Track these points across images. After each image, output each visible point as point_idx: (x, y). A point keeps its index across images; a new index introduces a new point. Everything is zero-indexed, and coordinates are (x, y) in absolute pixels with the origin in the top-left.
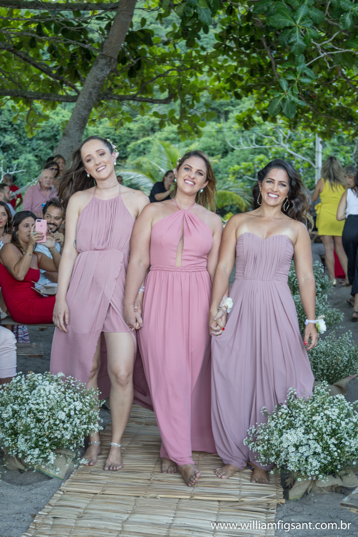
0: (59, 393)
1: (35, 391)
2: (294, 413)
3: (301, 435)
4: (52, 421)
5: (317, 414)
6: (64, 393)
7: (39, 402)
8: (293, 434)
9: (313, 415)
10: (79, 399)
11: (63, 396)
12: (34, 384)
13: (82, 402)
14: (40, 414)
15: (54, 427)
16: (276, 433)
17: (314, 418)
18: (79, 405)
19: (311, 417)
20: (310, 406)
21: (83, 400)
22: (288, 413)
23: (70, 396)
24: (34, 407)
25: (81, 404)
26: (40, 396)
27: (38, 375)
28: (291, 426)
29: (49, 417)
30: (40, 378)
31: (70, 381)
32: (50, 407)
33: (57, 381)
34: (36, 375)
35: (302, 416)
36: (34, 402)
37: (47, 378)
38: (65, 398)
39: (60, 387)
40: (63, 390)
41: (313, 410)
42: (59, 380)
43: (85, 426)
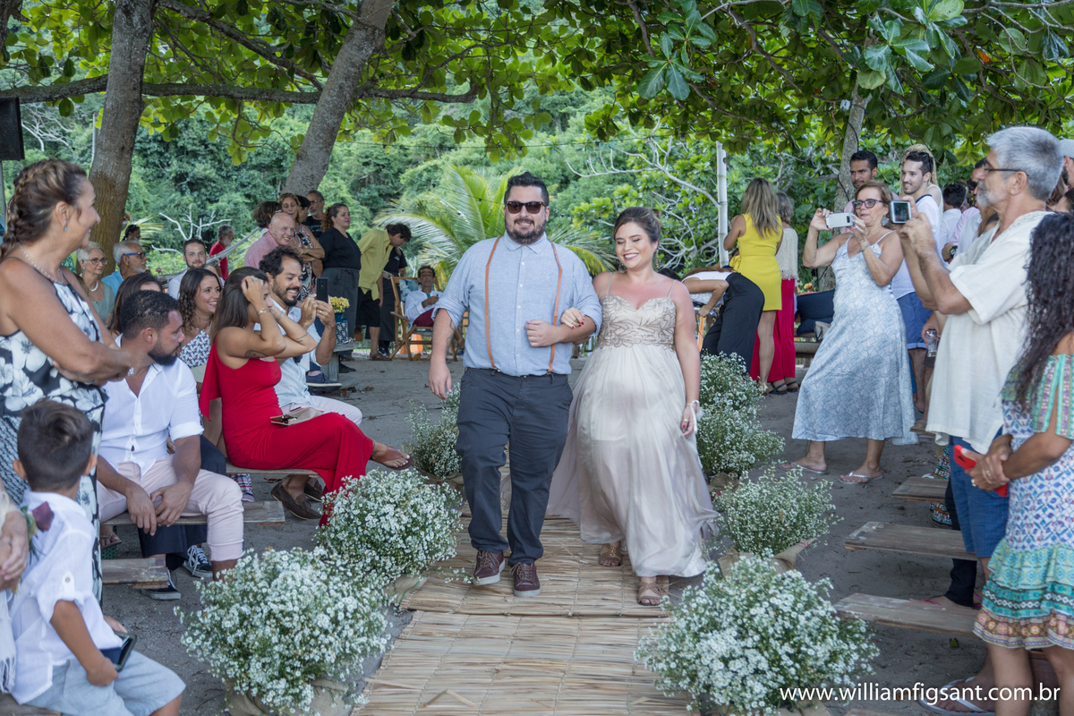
0: (319, 583)
1: (278, 581)
2: (718, 604)
3: (733, 641)
4: (307, 631)
5: (758, 604)
6: (326, 583)
7: (286, 599)
8: (719, 640)
9: (750, 605)
10: (351, 593)
11: (324, 588)
12: (274, 569)
13: (356, 598)
14: (287, 619)
15: (311, 642)
16: (688, 637)
17: (753, 611)
18: (351, 603)
19: (748, 611)
20: (744, 591)
21: (358, 595)
22: (708, 604)
23: (336, 588)
24: (276, 608)
25: (356, 601)
26: (286, 589)
27: (282, 552)
28: (714, 626)
29: (302, 624)
30: (285, 558)
31: (335, 562)
32: (304, 607)
33: (313, 562)
34: (278, 554)
35: (732, 608)
36: (277, 600)
37: (297, 559)
38: (328, 590)
39: (319, 573)
40: (324, 577)
41: (751, 599)
42: (317, 560)
43: (364, 639)
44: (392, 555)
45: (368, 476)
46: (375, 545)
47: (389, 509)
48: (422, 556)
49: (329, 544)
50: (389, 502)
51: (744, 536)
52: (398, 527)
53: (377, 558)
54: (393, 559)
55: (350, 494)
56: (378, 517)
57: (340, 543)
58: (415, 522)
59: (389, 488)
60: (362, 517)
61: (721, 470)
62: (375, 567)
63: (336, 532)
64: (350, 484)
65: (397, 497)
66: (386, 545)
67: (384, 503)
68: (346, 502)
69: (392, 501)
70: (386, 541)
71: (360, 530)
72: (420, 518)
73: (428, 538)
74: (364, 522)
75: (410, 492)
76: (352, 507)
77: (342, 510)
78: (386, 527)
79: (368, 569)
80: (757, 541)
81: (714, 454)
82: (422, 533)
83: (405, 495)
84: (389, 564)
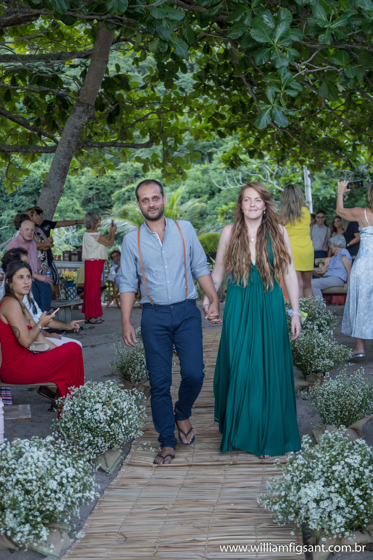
0: (49, 460)
1: (22, 460)
2: (311, 464)
3: (321, 489)
4: (42, 492)
5: (337, 463)
6: (54, 459)
7: (27, 471)
8: (313, 488)
9: (332, 464)
10: (71, 465)
11: (53, 462)
12: (20, 452)
13: (74, 467)
14: (29, 484)
15: (45, 499)
16: (293, 487)
17: (334, 468)
18: (71, 471)
19: (331, 467)
20: (328, 454)
21: (76, 466)
22: (305, 464)
23: (61, 462)
24: (21, 477)
25: (74, 470)
26: (27, 465)
27: (25, 440)
28: (309, 478)
29: (39, 487)
30: (27, 444)
31: (60, 445)
32: (39, 476)
33: (46, 445)
34: (23, 441)
35: (321, 466)
36: (21, 472)
37: (35, 444)
38: (56, 464)
39: (49, 453)
40: (53, 455)
41: (333, 459)
42: (48, 444)
43: (80, 495)
44: (102, 436)
45: (85, 386)
46: (90, 430)
47: (99, 406)
48: (121, 436)
49: (61, 431)
50: (99, 402)
51: (328, 415)
52: (105, 418)
53: (92, 438)
54: (103, 438)
55: (74, 398)
56: (92, 412)
57: (68, 429)
58: (116, 414)
59: (99, 393)
60: (81, 412)
61: (313, 372)
62: (91, 444)
63: (65, 422)
64: (73, 391)
65: (104, 398)
66: (98, 429)
67: (95, 402)
68: (71, 403)
69: (100, 401)
70: (97, 427)
71: (81, 421)
72: (119, 411)
73: (124, 424)
74: (83, 415)
75: (112, 395)
76: (75, 406)
77: (69, 408)
78: (97, 418)
79: (86, 445)
80: (337, 417)
81: (308, 361)
82: (121, 421)
83: (109, 397)
84: (100, 441)
